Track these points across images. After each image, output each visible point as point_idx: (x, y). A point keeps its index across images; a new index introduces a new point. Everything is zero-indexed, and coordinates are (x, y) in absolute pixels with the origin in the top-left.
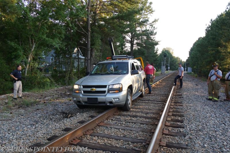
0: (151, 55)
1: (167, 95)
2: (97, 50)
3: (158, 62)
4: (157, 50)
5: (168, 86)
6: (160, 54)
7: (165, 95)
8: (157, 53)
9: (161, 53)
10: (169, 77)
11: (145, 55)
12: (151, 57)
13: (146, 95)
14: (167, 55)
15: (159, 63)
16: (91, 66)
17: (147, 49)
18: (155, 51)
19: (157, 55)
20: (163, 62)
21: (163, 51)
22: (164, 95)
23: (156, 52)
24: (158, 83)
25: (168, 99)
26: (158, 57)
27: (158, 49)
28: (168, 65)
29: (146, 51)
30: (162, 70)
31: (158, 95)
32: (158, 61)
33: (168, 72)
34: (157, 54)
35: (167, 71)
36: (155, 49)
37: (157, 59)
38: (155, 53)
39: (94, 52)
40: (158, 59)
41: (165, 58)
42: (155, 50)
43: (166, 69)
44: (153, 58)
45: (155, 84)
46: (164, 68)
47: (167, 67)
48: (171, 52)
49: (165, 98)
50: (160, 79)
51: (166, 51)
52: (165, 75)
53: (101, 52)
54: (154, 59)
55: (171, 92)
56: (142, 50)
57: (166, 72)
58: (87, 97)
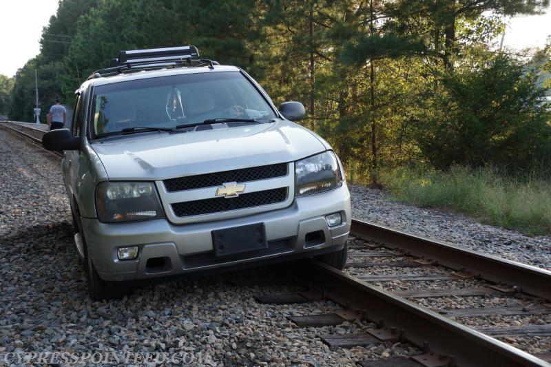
58: (210, 230)
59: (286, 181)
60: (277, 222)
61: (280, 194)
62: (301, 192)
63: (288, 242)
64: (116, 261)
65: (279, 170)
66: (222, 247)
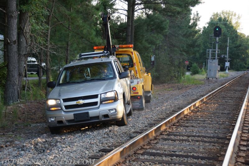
0: (180, 32)
1: (222, 138)
2: (37, 18)
3: (198, 51)
4: (196, 20)
5: (226, 112)
6: (204, 28)
7: (219, 138)
8: (196, 25)
9: (207, 26)
10: (227, 89)
11: (164, 31)
12: (181, 37)
13: (166, 140)
14: (224, 30)
15: (202, 51)
16: (19, 61)
17: (170, 16)
18: (192, 22)
19: (196, 32)
20: (211, 50)
21: (212, 20)
22: (213, 137)
23: (194, 22)
24: (198, 103)
25: (225, 151)
26: (200, 36)
27: (199, 15)
28: (224, 57)
29: (168, 21)
30: (208, 71)
31: (197, 138)
32: (199, 46)
33: (225, 75)
34: (197, 28)
35: (222, 73)
36: (192, 16)
37: (195, 41)
38: (191, 27)
39: (28, 23)
40: (199, 42)
41: (217, 39)
42: (190, 19)
43: (219, 68)
44: (184, 39)
45: (190, 108)
46: (214, 64)
47: (222, 62)
48: (234, 22)
49: (218, 147)
50: (202, 94)
51: (220, 19)
52: (216, 82)
53: (47, 23)
54: (190, 42)
55: (233, 129)
56: (157, 18)
57: (219, 74)
58: (73, 113)
59: (98, 100)
60: (93, 112)
61: (96, 103)
62: (103, 103)
63: (97, 117)
64: (50, 121)
65: (96, 96)
66: (76, 118)
